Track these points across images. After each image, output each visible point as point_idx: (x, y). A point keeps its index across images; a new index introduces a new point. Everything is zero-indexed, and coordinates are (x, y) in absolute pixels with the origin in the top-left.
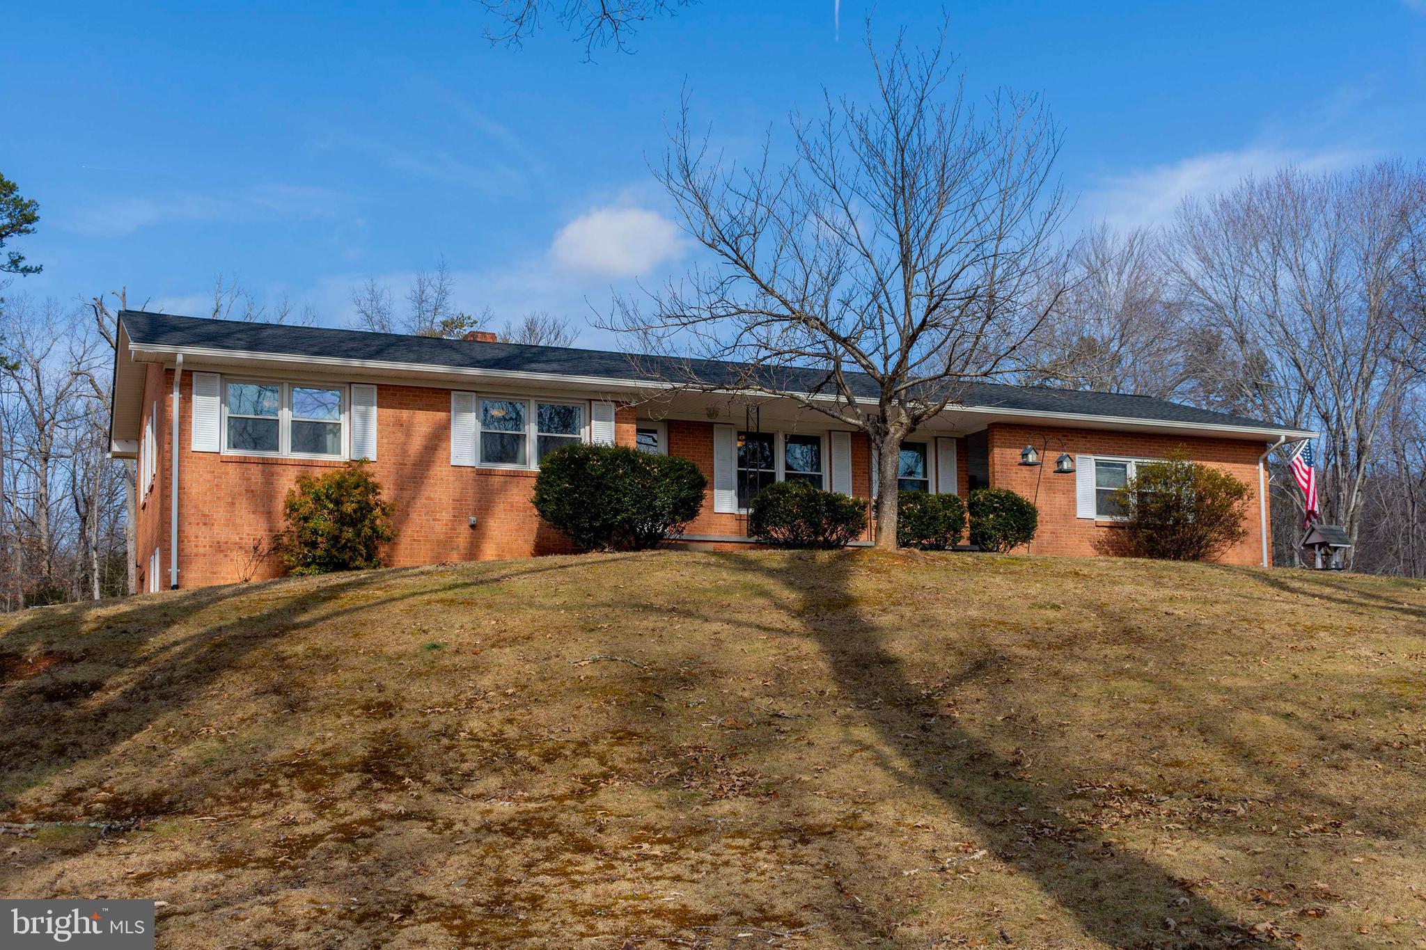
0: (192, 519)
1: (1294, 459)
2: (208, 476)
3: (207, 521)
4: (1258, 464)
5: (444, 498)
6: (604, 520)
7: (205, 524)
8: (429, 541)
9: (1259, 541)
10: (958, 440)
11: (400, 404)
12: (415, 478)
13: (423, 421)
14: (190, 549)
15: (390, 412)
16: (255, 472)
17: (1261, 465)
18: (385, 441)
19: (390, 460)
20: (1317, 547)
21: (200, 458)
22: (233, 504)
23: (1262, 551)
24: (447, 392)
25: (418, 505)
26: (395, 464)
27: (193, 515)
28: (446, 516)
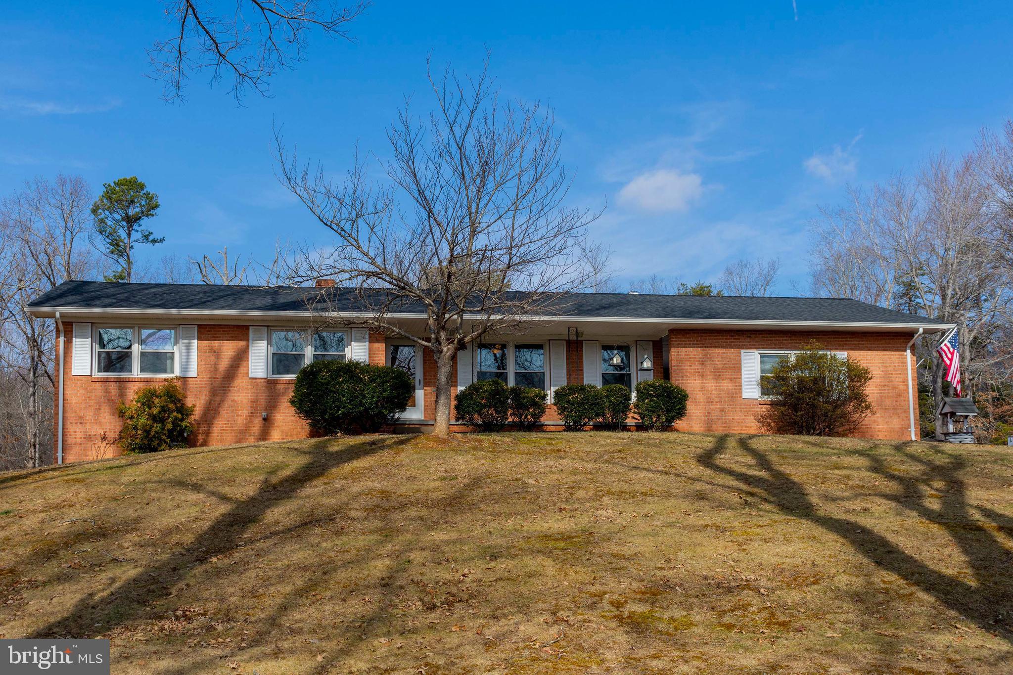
0: (73, 420)
1: (942, 345)
2: (83, 392)
3: (81, 421)
4: (905, 351)
5: (245, 400)
6: (330, 414)
7: (81, 423)
8: (234, 430)
9: (907, 411)
10: (654, 342)
11: (214, 337)
12: (224, 387)
13: (229, 348)
14: (70, 440)
15: (206, 343)
16: (113, 388)
17: (909, 351)
18: (203, 363)
19: (206, 376)
20: (949, 415)
21: (78, 380)
22: (100, 409)
23: (909, 419)
24: (247, 327)
25: (226, 406)
26: (210, 378)
27: (73, 417)
28: (245, 413)
